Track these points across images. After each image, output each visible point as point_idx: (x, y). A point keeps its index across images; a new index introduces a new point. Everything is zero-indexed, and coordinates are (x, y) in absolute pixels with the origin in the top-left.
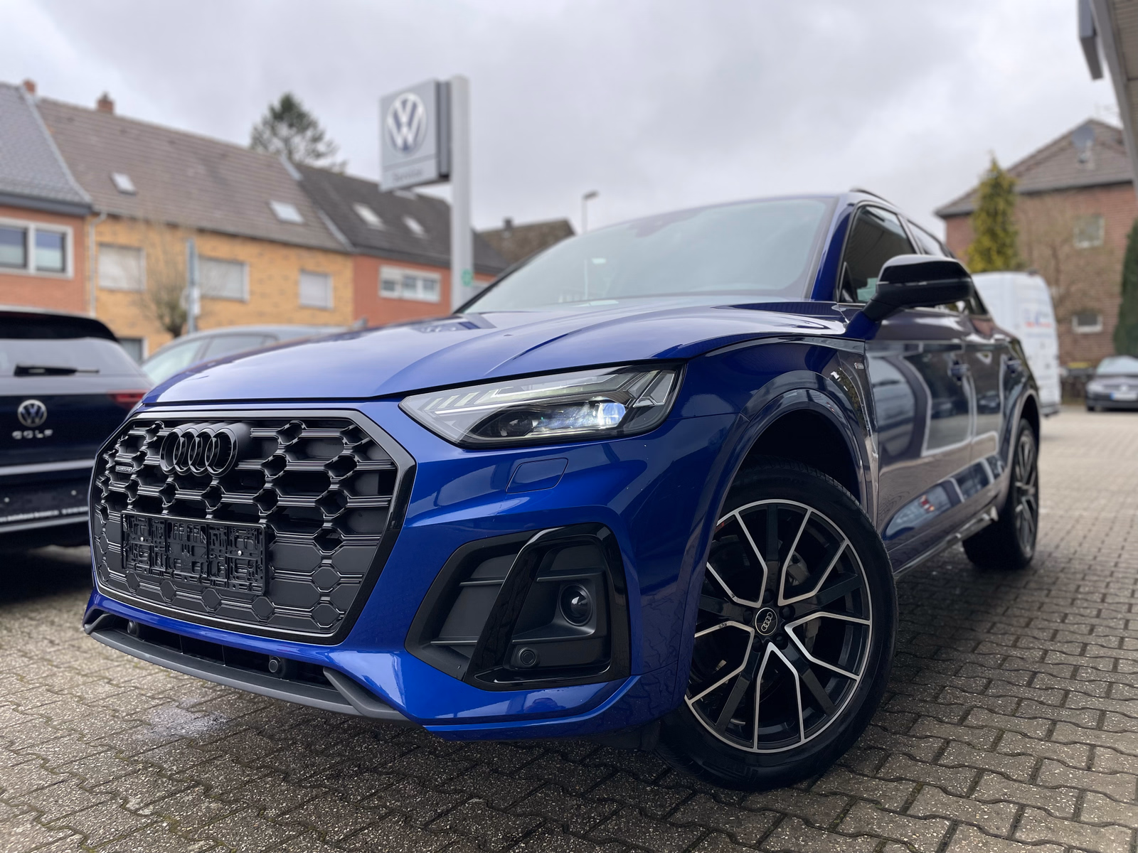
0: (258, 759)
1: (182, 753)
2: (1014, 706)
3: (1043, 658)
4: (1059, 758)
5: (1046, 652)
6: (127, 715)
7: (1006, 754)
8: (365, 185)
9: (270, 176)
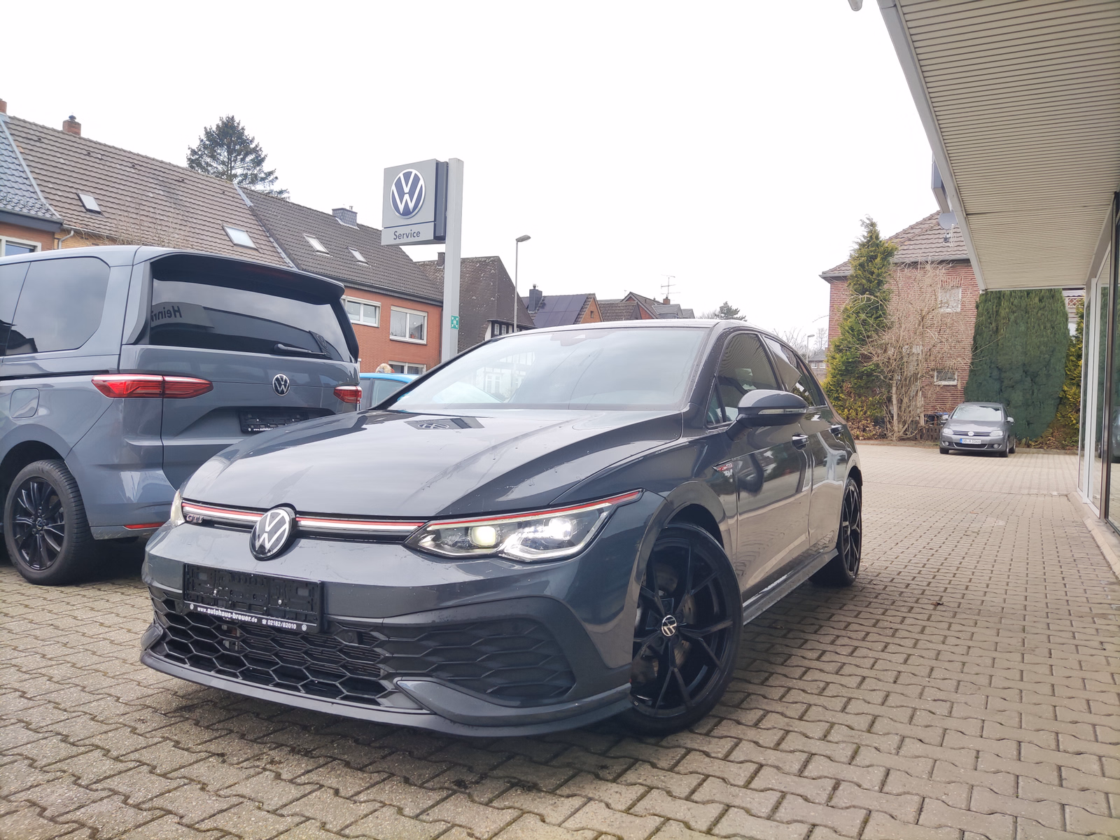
8: (311, 215)
9: (225, 201)
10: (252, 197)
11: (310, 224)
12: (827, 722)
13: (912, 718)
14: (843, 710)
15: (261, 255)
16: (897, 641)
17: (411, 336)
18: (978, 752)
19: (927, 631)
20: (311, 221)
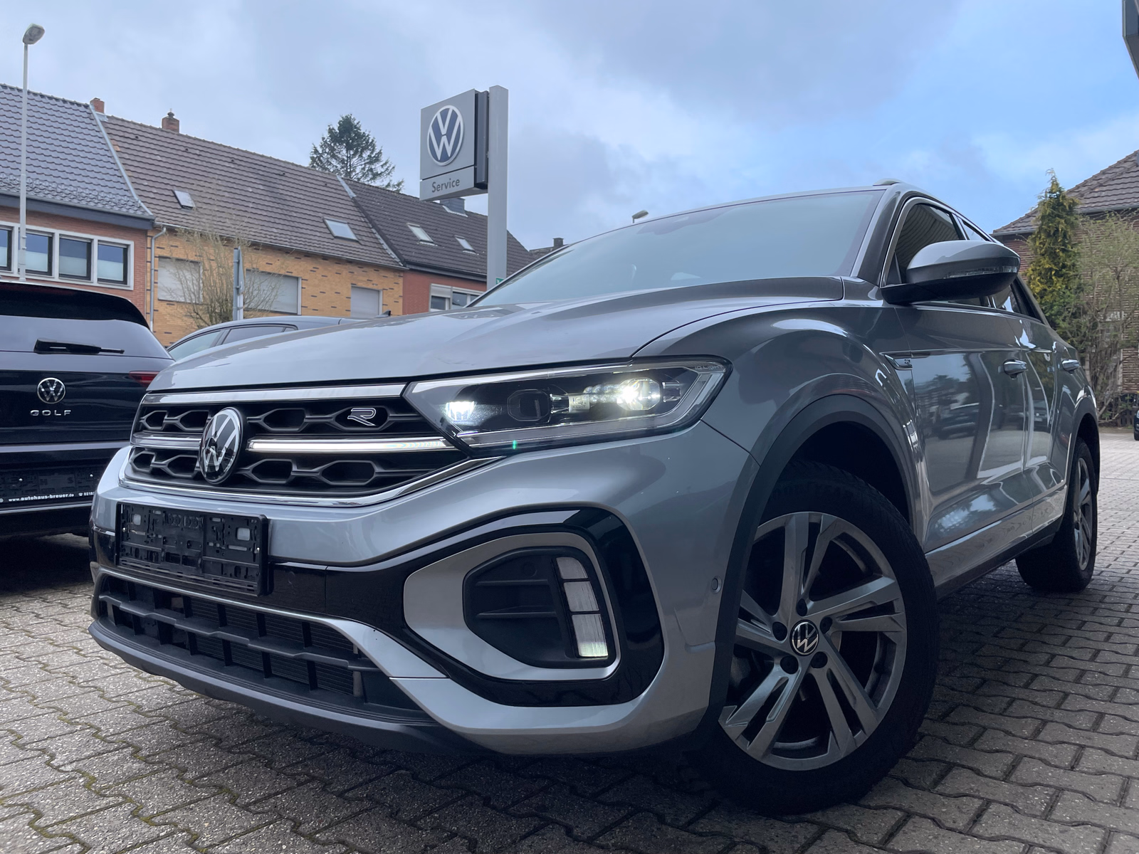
0: (196, 726)
1: (124, 718)
2: (1004, 705)
3: (1047, 664)
4: (1043, 757)
5: (1053, 656)
6: (84, 682)
7: (982, 751)
8: (416, 204)
9: (327, 194)
10: (356, 188)
11: (415, 213)
15: (363, 247)
20: (416, 210)
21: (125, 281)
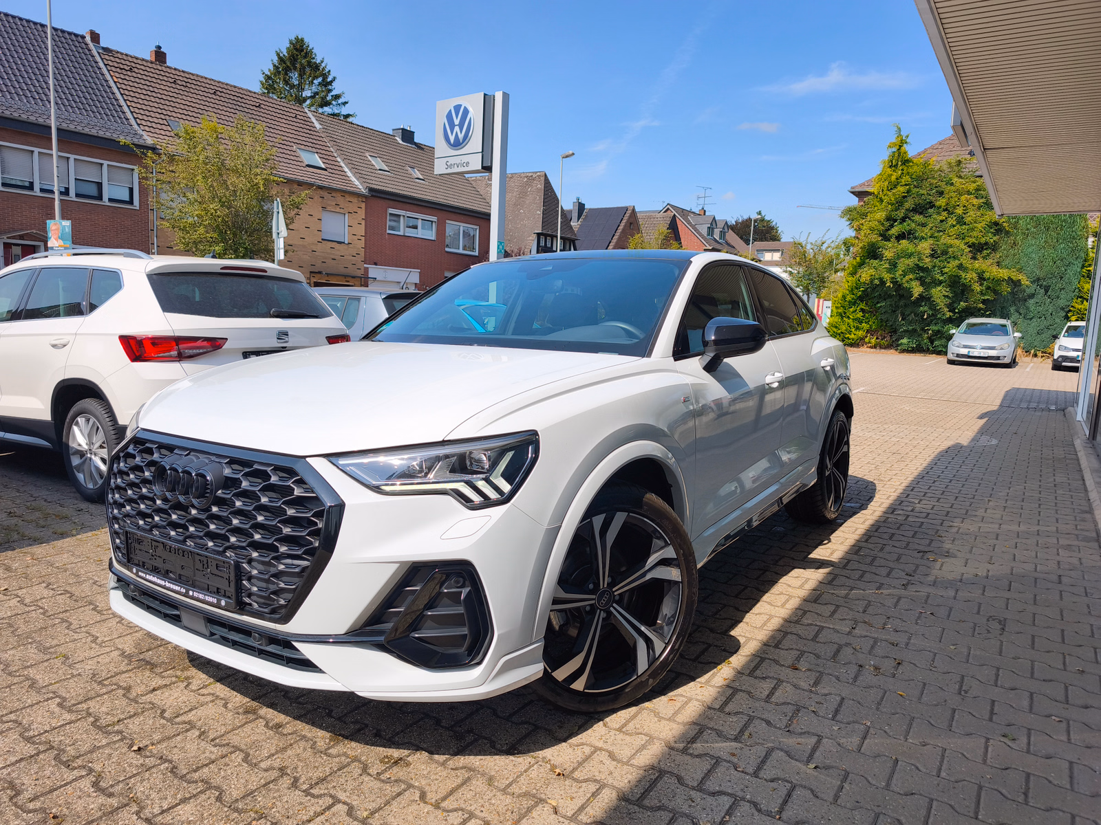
8: (373, 135)
9: (298, 125)
10: (321, 119)
11: (372, 144)
12: (799, 650)
13: (872, 647)
14: (814, 639)
15: (331, 175)
16: (873, 569)
17: (464, 249)
18: (925, 684)
19: (901, 561)
20: (373, 141)
21: (131, 202)
